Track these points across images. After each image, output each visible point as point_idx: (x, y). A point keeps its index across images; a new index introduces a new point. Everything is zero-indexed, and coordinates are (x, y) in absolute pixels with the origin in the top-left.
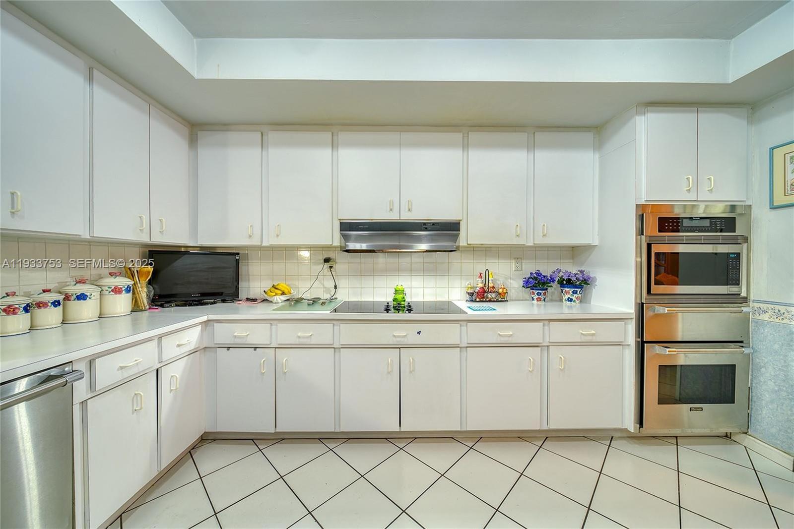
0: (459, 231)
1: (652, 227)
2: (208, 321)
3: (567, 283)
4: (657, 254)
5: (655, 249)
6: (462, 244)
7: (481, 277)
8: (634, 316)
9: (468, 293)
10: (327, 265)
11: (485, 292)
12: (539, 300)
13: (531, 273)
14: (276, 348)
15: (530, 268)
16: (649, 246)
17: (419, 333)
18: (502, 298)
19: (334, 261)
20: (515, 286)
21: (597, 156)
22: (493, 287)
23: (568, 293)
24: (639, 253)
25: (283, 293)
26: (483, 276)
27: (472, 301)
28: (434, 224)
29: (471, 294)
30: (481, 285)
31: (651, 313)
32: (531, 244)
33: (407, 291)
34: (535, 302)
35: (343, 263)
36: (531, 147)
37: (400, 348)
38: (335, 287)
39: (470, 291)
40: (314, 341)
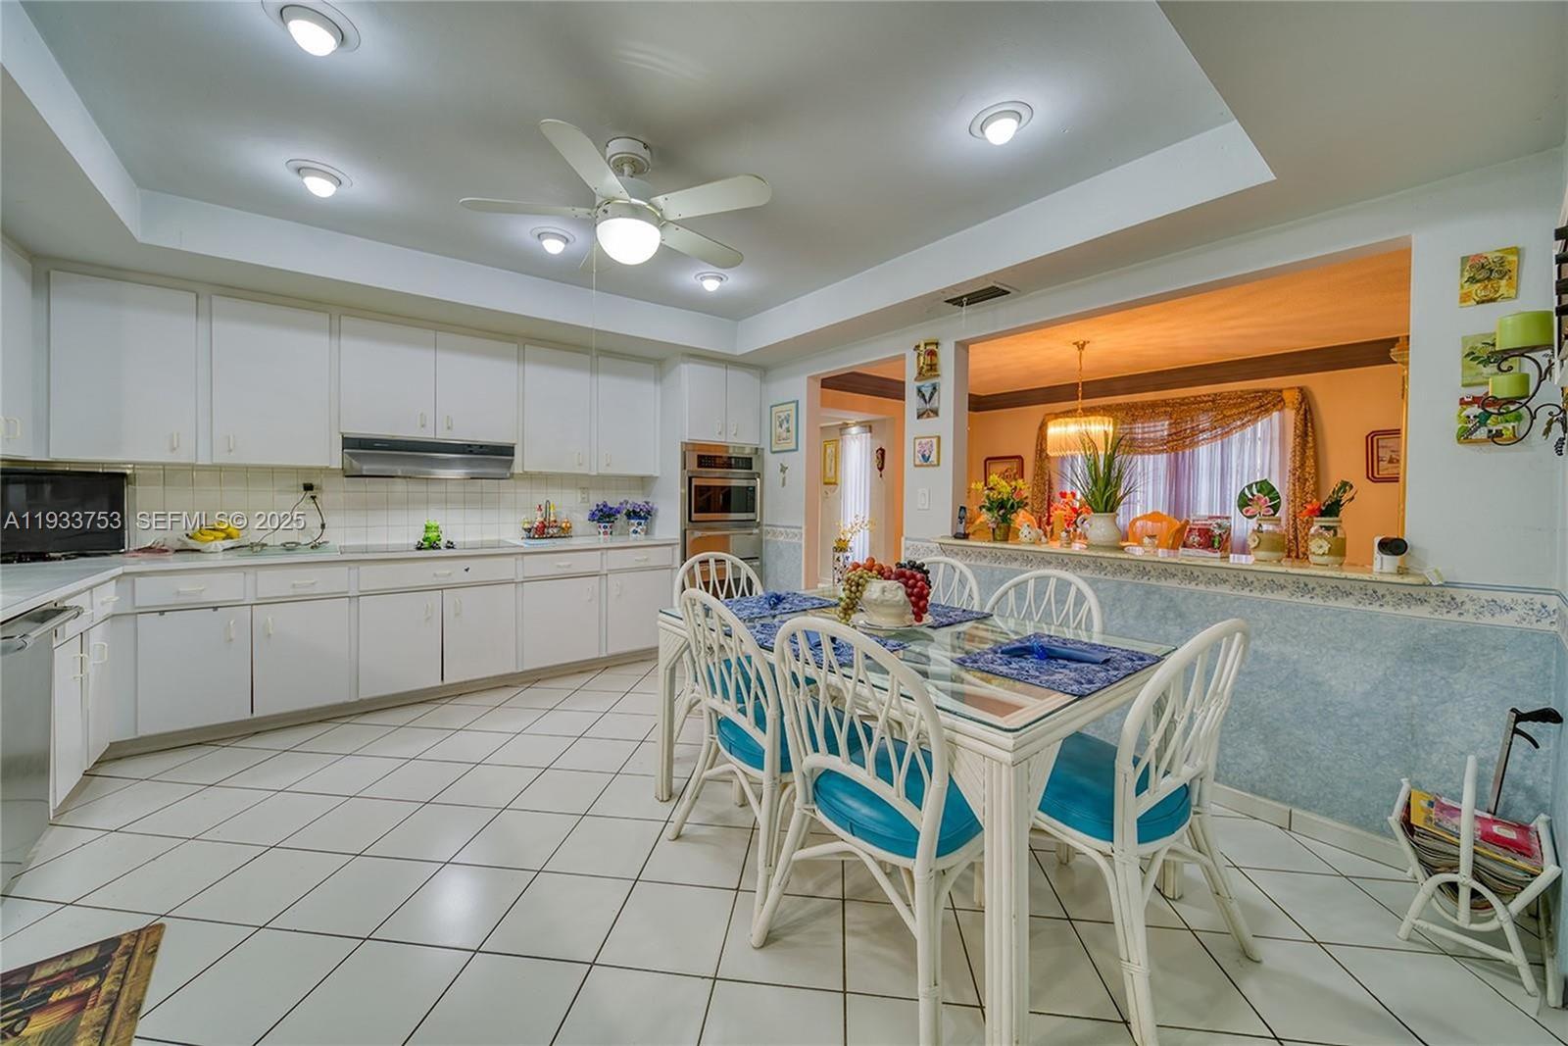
0: (513, 455)
1: (693, 463)
2: (124, 574)
3: (633, 514)
4: (696, 486)
5: (695, 482)
6: (516, 471)
7: (540, 509)
8: (679, 541)
9: (525, 530)
10: (309, 494)
11: (545, 526)
12: (605, 533)
13: (598, 505)
14: (252, 605)
15: (596, 499)
16: (690, 479)
17: (467, 570)
18: (565, 532)
19: (320, 489)
20: (580, 520)
21: (658, 388)
22: (555, 521)
23: (633, 524)
24: (682, 486)
25: (229, 537)
26: (543, 507)
27: (529, 538)
28: (481, 446)
29: (529, 530)
30: (540, 519)
31: (692, 538)
32: (594, 473)
33: (442, 528)
34: (602, 536)
35: (334, 492)
36: (594, 370)
37: (442, 589)
38: (323, 526)
39: (527, 526)
40: (318, 590)
